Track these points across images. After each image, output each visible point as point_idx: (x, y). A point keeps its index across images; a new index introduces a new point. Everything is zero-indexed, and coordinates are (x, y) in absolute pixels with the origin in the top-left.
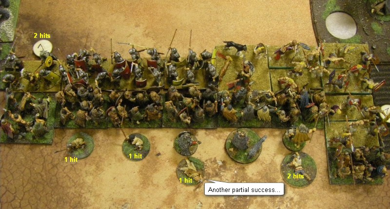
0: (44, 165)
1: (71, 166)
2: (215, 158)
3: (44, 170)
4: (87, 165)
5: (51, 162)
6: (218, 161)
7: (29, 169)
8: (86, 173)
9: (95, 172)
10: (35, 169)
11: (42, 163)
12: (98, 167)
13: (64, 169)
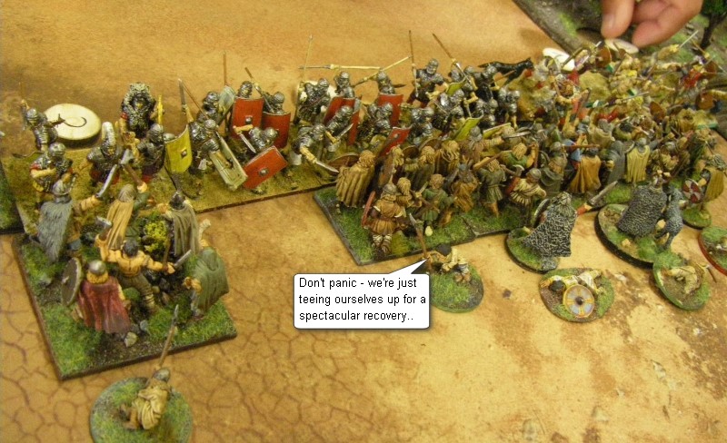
0: (248, 401)
1: (330, 382)
2: (607, 270)
3: (256, 417)
4: (370, 365)
5: (266, 389)
6: (616, 276)
7: (208, 429)
8: (381, 386)
9: (401, 374)
10: (227, 422)
11: (237, 399)
12: (399, 362)
13: (315, 393)
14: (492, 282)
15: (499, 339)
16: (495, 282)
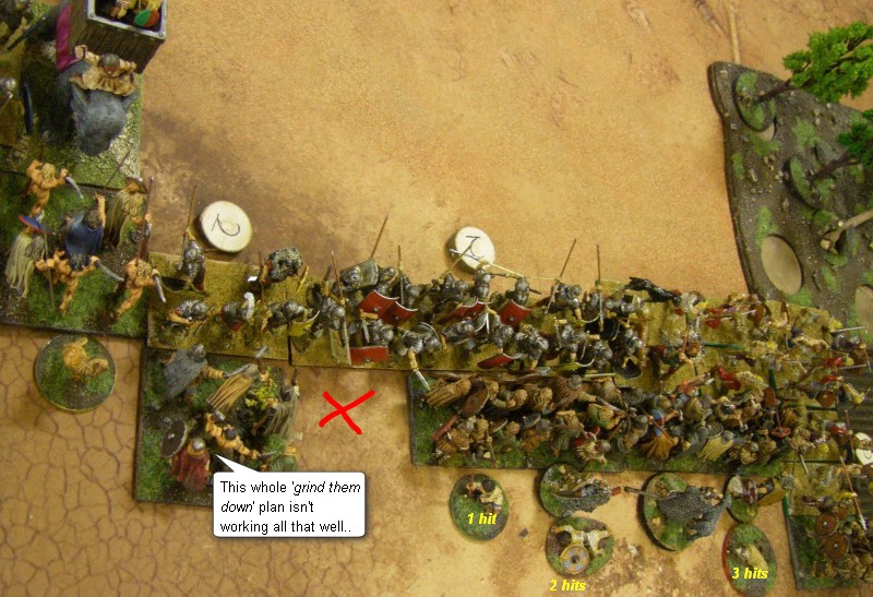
0: (272, 565)
1: (341, 569)
2: (624, 539)
3: (272, 582)
4: (378, 565)
5: (289, 559)
6: (630, 547)
7: (234, 580)
8: (379, 587)
9: (398, 580)
10: (249, 579)
11: (264, 561)
12: (402, 569)
13: (325, 576)
14: (517, 518)
15: (493, 575)
16: (521, 518)
